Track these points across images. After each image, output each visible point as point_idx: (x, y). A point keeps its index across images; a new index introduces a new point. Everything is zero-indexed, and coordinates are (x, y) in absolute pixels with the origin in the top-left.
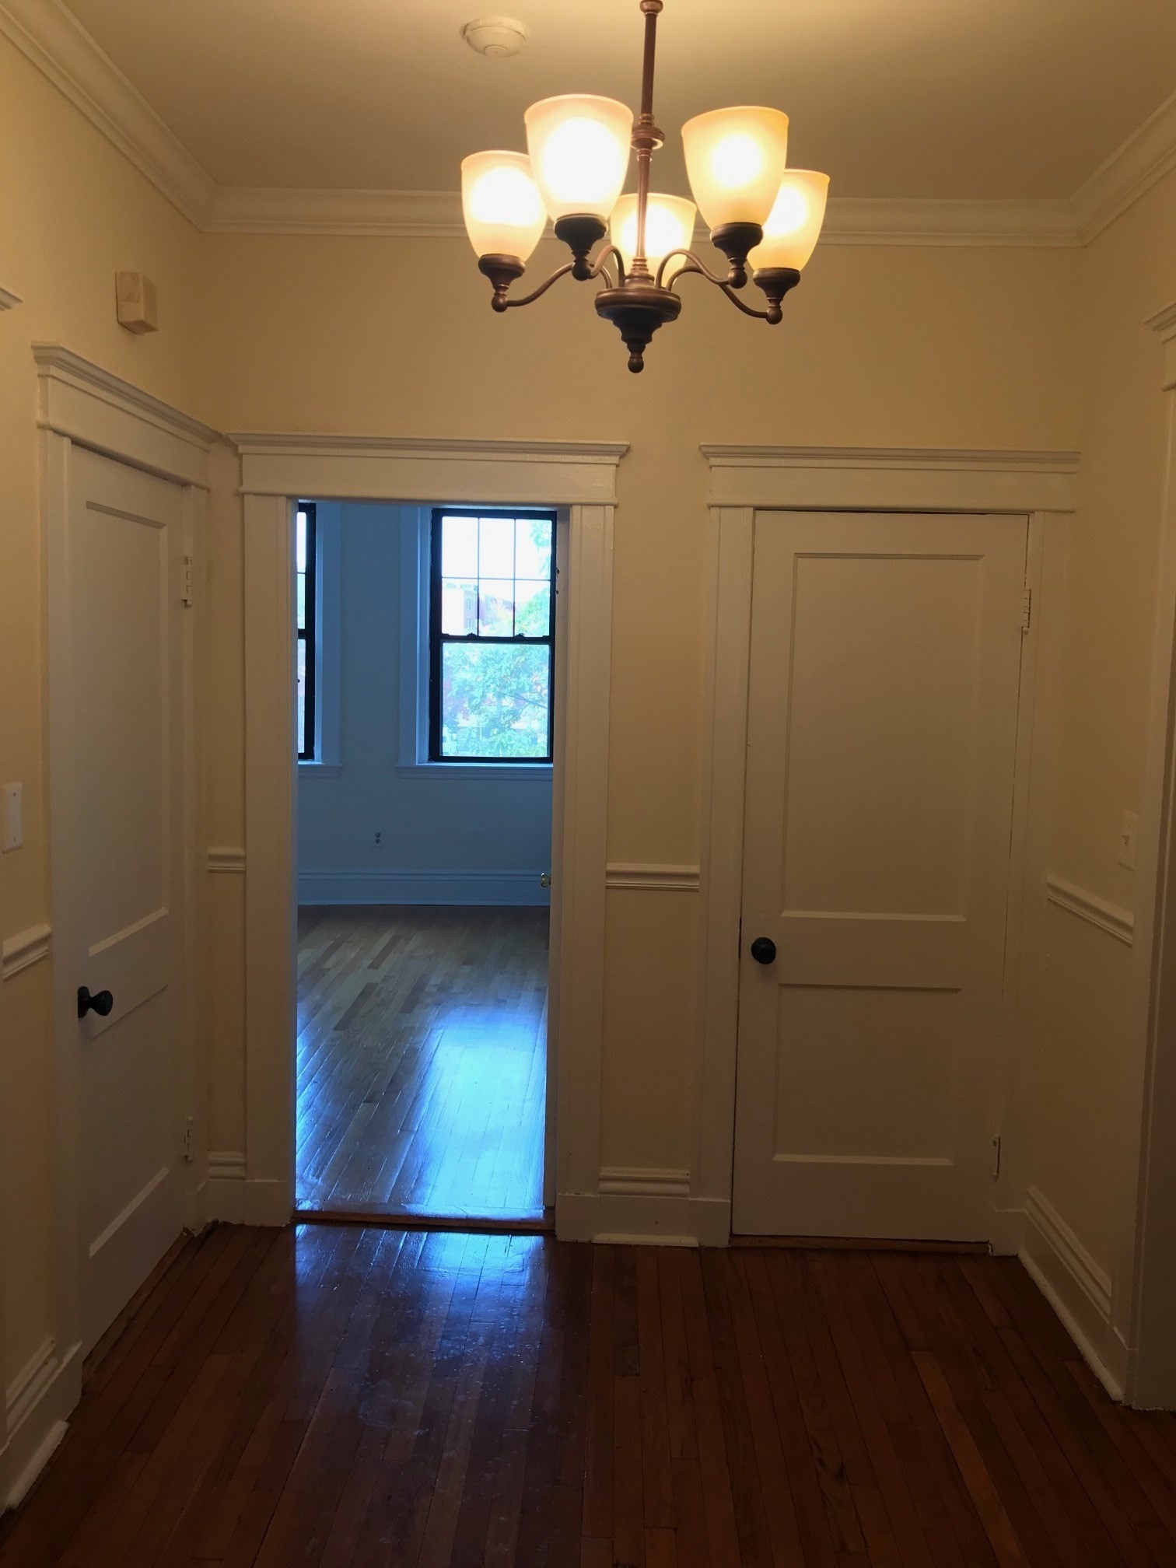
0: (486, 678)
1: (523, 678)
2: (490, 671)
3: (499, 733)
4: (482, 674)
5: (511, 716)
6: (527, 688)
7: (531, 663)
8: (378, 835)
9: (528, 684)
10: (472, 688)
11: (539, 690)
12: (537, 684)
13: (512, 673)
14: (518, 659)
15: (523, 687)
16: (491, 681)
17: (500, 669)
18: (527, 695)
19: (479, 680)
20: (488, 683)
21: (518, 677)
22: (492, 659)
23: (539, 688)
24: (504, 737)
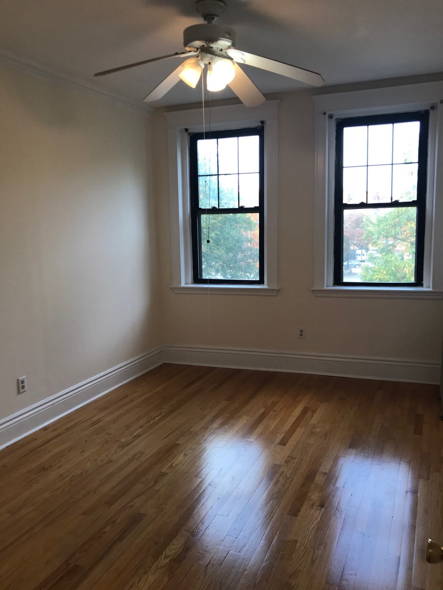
0: (380, 230)
1: (398, 229)
2: (381, 226)
3: (386, 255)
4: (377, 228)
5: (392, 247)
6: (400, 233)
7: (402, 222)
8: (302, 331)
9: (400, 231)
10: (373, 234)
11: (406, 234)
12: (404, 231)
13: (392, 227)
14: (395, 220)
15: (398, 233)
16: (382, 231)
17: (386, 225)
18: (400, 237)
19: (376, 230)
20: (380, 232)
21: (395, 229)
22: (383, 220)
23: (406, 233)
24: (388, 257)
